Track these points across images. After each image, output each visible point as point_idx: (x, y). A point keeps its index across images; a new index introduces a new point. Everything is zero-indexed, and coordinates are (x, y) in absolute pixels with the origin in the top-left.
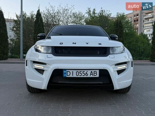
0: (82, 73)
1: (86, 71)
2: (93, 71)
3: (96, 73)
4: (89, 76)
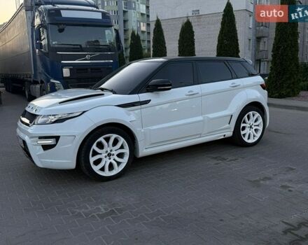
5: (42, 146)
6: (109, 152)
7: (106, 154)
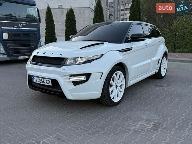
0: (40, 80)
1: (43, 79)
2: (47, 80)
3: (49, 82)
4: (45, 84)
5: (73, 82)
6: (116, 84)
7: (115, 86)
